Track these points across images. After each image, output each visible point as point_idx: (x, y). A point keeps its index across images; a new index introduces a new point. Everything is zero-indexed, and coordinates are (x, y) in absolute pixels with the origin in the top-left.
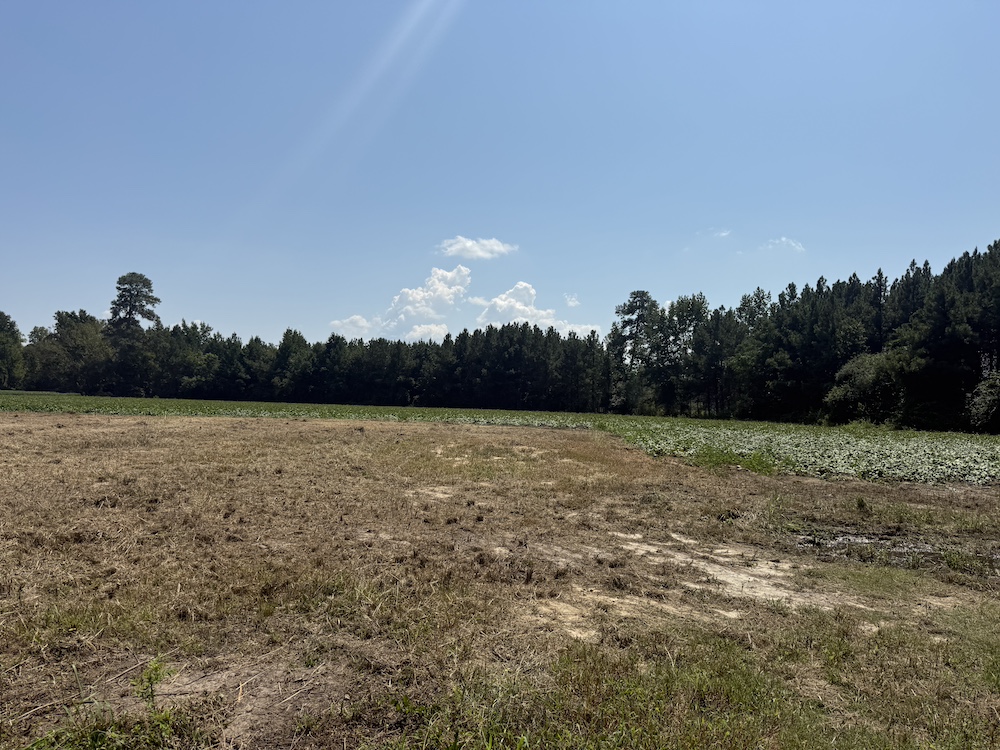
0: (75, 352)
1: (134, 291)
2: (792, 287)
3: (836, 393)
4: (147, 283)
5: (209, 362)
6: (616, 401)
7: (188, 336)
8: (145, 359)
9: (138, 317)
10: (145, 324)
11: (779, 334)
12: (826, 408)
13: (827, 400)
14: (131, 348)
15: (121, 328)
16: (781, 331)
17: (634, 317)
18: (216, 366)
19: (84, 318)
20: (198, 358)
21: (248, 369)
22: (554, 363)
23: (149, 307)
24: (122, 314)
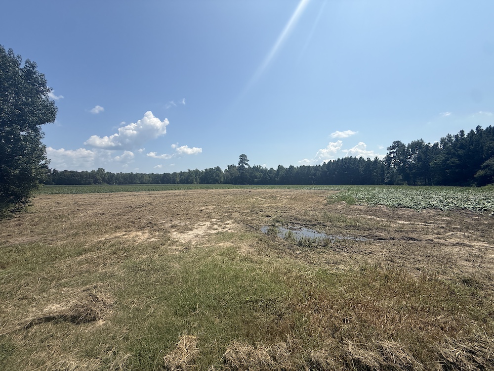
0: (232, 175)
1: (243, 159)
2: (462, 132)
3: (481, 173)
4: (246, 157)
5: (260, 175)
6: (386, 180)
7: (256, 169)
8: (246, 175)
9: (244, 165)
10: (246, 167)
11: (454, 151)
12: (475, 179)
13: (475, 176)
14: (243, 173)
15: (241, 168)
16: (455, 150)
17: (395, 151)
18: (262, 176)
19: (233, 166)
20: (258, 174)
21: (269, 176)
22: (361, 169)
23: (247, 162)
24: (241, 165)
